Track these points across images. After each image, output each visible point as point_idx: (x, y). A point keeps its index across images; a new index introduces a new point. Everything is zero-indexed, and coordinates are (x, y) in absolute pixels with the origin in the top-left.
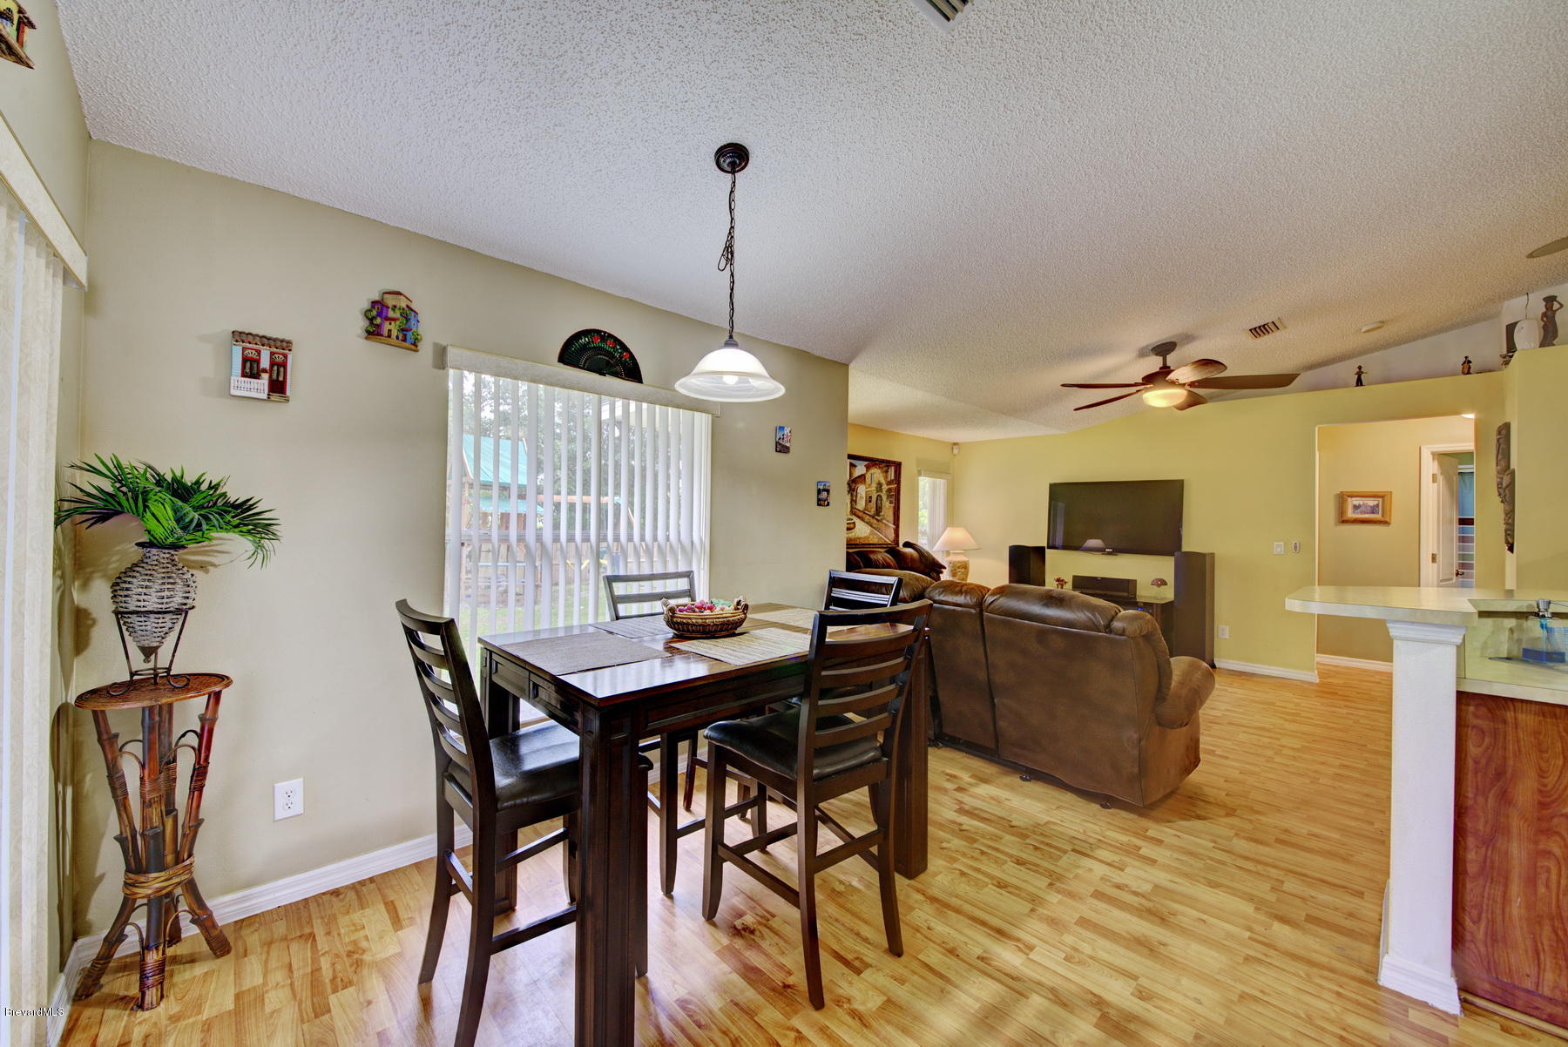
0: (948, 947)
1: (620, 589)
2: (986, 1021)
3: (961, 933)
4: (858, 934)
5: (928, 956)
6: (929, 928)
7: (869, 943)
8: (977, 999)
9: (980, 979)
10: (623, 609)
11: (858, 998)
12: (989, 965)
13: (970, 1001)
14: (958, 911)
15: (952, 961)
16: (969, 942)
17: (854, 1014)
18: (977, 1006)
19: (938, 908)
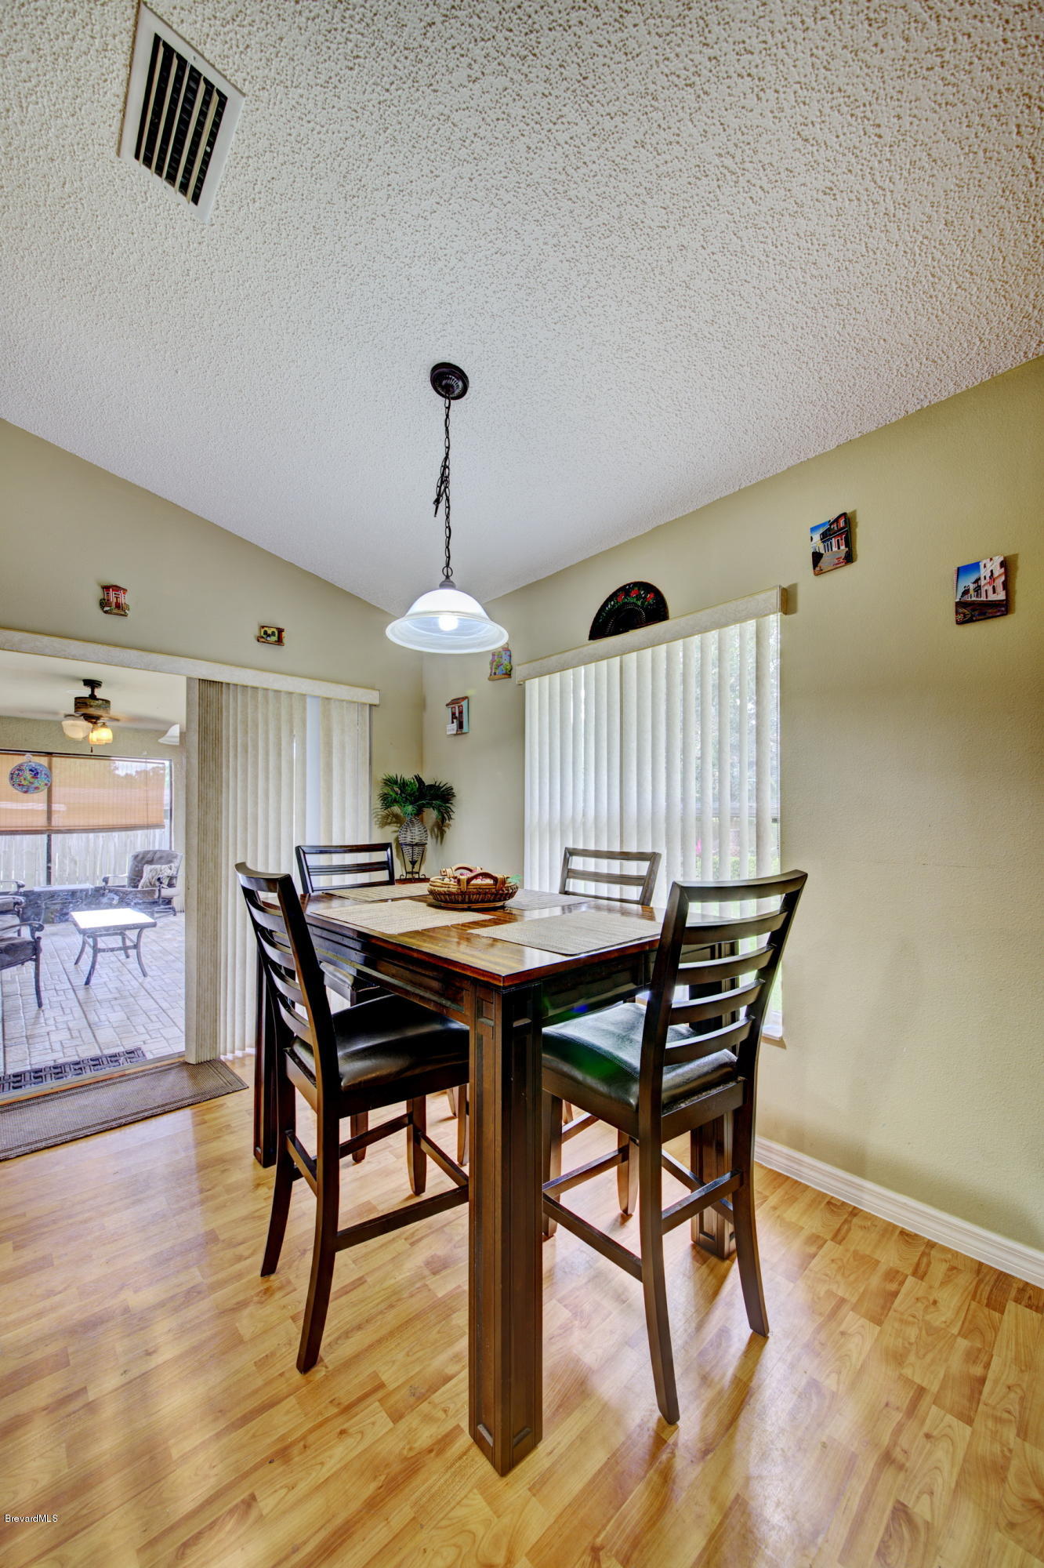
0: (295, 1450)
1: (577, 863)
2: (148, 1457)
3: (318, 1488)
4: (359, 1327)
5: (288, 1412)
6: (343, 1432)
7: (339, 1338)
8: (185, 1458)
9: (213, 1481)
10: (574, 885)
11: (260, 1312)
12: (231, 1512)
13: (188, 1445)
14: (374, 1505)
15: (266, 1445)
16: (293, 1497)
17: (242, 1305)
18: (175, 1453)
19: (387, 1465)
